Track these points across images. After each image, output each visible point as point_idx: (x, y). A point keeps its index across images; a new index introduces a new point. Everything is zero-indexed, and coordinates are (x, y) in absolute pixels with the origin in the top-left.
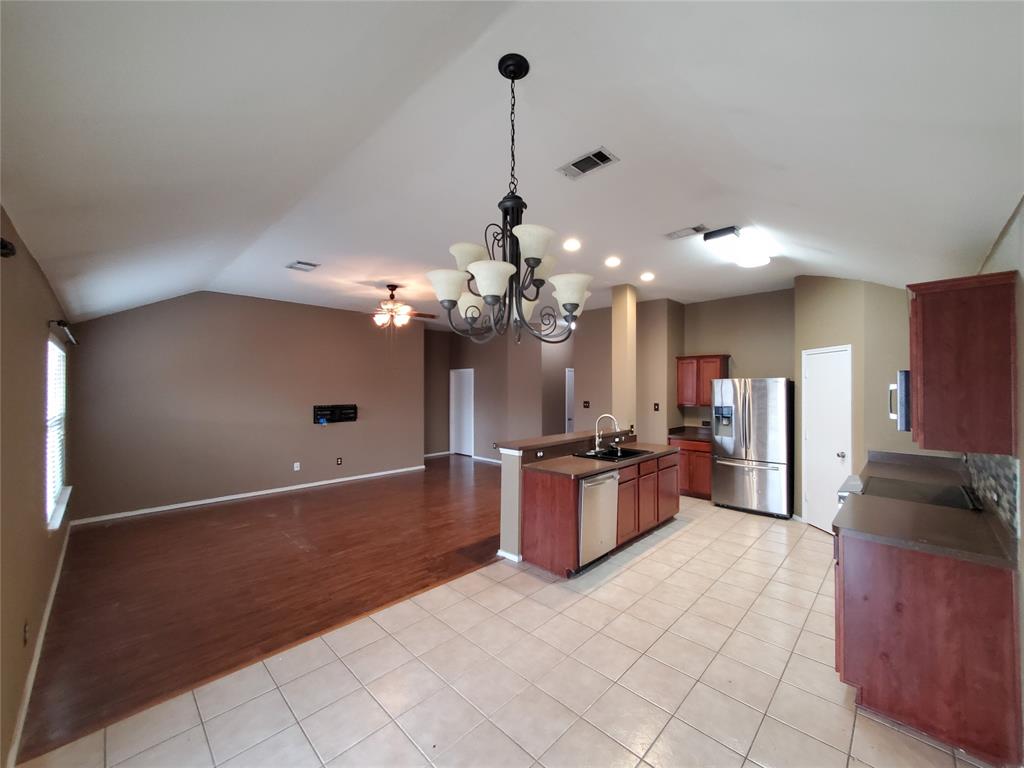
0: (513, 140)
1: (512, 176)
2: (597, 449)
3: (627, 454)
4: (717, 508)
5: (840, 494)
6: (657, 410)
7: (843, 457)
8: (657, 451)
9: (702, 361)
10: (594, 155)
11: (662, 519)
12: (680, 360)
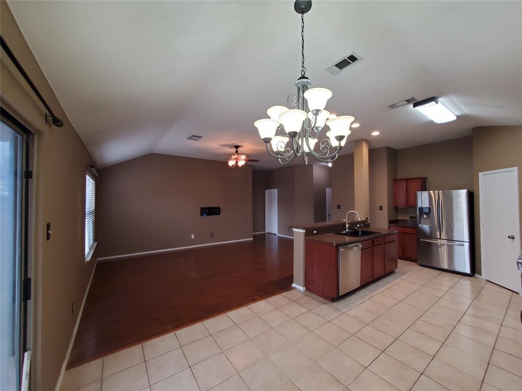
0: (303, 47)
1: (303, 67)
2: (347, 230)
3: (364, 233)
4: (421, 267)
5: (519, 261)
6: (381, 209)
7: (513, 238)
8: (383, 233)
9: (409, 181)
10: (348, 58)
11: (387, 272)
12: (395, 182)
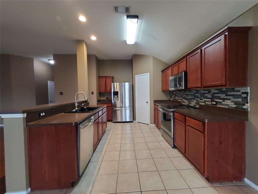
2: (76, 108)
6: (93, 94)
7: (148, 102)
9: (106, 78)
12: (99, 78)
